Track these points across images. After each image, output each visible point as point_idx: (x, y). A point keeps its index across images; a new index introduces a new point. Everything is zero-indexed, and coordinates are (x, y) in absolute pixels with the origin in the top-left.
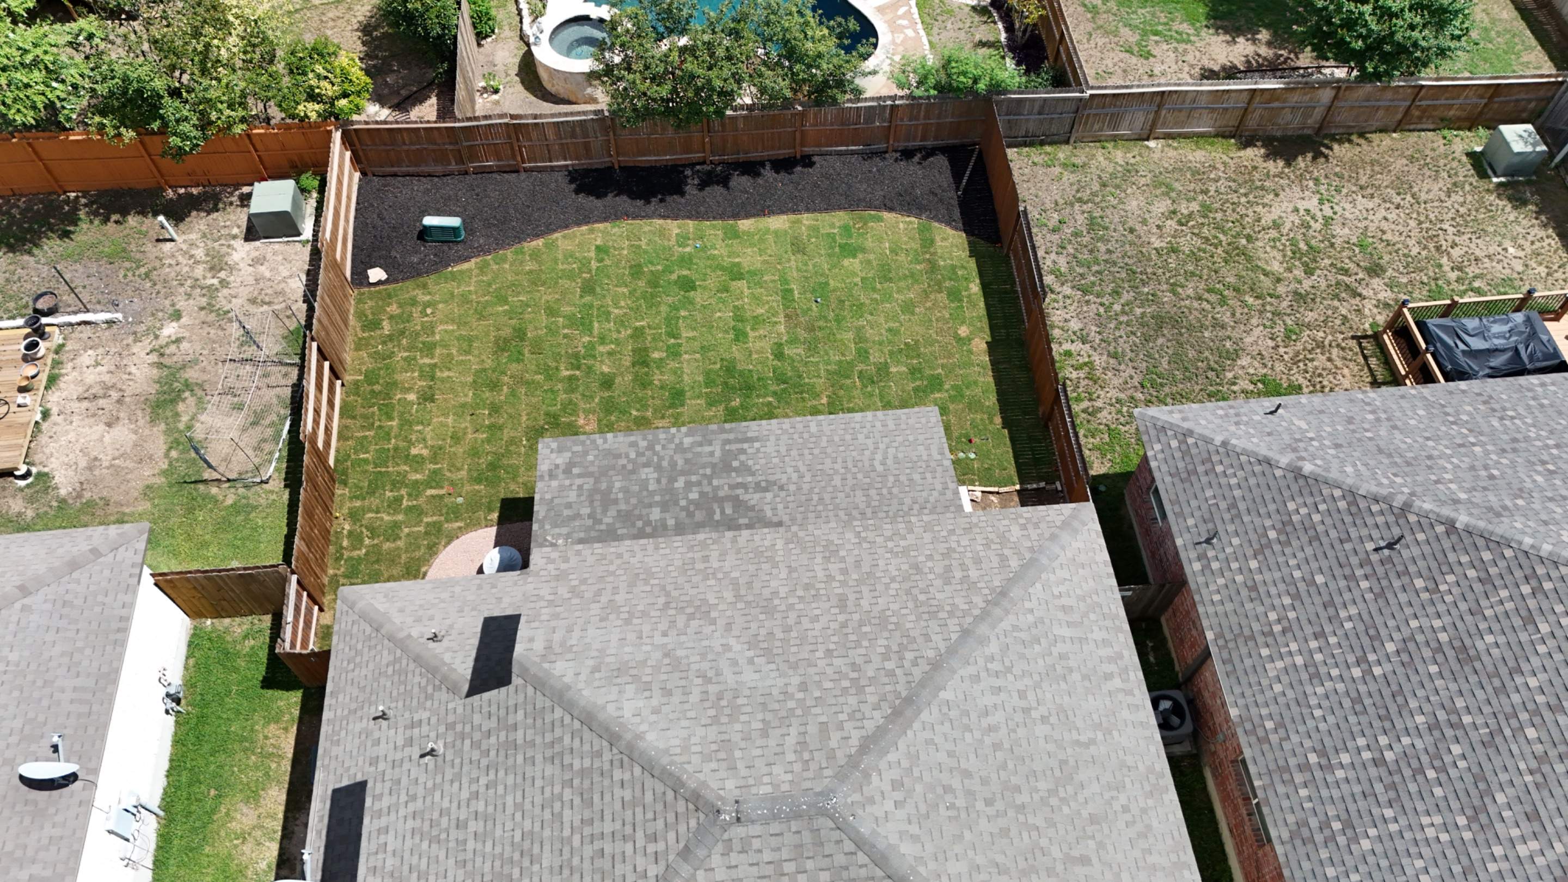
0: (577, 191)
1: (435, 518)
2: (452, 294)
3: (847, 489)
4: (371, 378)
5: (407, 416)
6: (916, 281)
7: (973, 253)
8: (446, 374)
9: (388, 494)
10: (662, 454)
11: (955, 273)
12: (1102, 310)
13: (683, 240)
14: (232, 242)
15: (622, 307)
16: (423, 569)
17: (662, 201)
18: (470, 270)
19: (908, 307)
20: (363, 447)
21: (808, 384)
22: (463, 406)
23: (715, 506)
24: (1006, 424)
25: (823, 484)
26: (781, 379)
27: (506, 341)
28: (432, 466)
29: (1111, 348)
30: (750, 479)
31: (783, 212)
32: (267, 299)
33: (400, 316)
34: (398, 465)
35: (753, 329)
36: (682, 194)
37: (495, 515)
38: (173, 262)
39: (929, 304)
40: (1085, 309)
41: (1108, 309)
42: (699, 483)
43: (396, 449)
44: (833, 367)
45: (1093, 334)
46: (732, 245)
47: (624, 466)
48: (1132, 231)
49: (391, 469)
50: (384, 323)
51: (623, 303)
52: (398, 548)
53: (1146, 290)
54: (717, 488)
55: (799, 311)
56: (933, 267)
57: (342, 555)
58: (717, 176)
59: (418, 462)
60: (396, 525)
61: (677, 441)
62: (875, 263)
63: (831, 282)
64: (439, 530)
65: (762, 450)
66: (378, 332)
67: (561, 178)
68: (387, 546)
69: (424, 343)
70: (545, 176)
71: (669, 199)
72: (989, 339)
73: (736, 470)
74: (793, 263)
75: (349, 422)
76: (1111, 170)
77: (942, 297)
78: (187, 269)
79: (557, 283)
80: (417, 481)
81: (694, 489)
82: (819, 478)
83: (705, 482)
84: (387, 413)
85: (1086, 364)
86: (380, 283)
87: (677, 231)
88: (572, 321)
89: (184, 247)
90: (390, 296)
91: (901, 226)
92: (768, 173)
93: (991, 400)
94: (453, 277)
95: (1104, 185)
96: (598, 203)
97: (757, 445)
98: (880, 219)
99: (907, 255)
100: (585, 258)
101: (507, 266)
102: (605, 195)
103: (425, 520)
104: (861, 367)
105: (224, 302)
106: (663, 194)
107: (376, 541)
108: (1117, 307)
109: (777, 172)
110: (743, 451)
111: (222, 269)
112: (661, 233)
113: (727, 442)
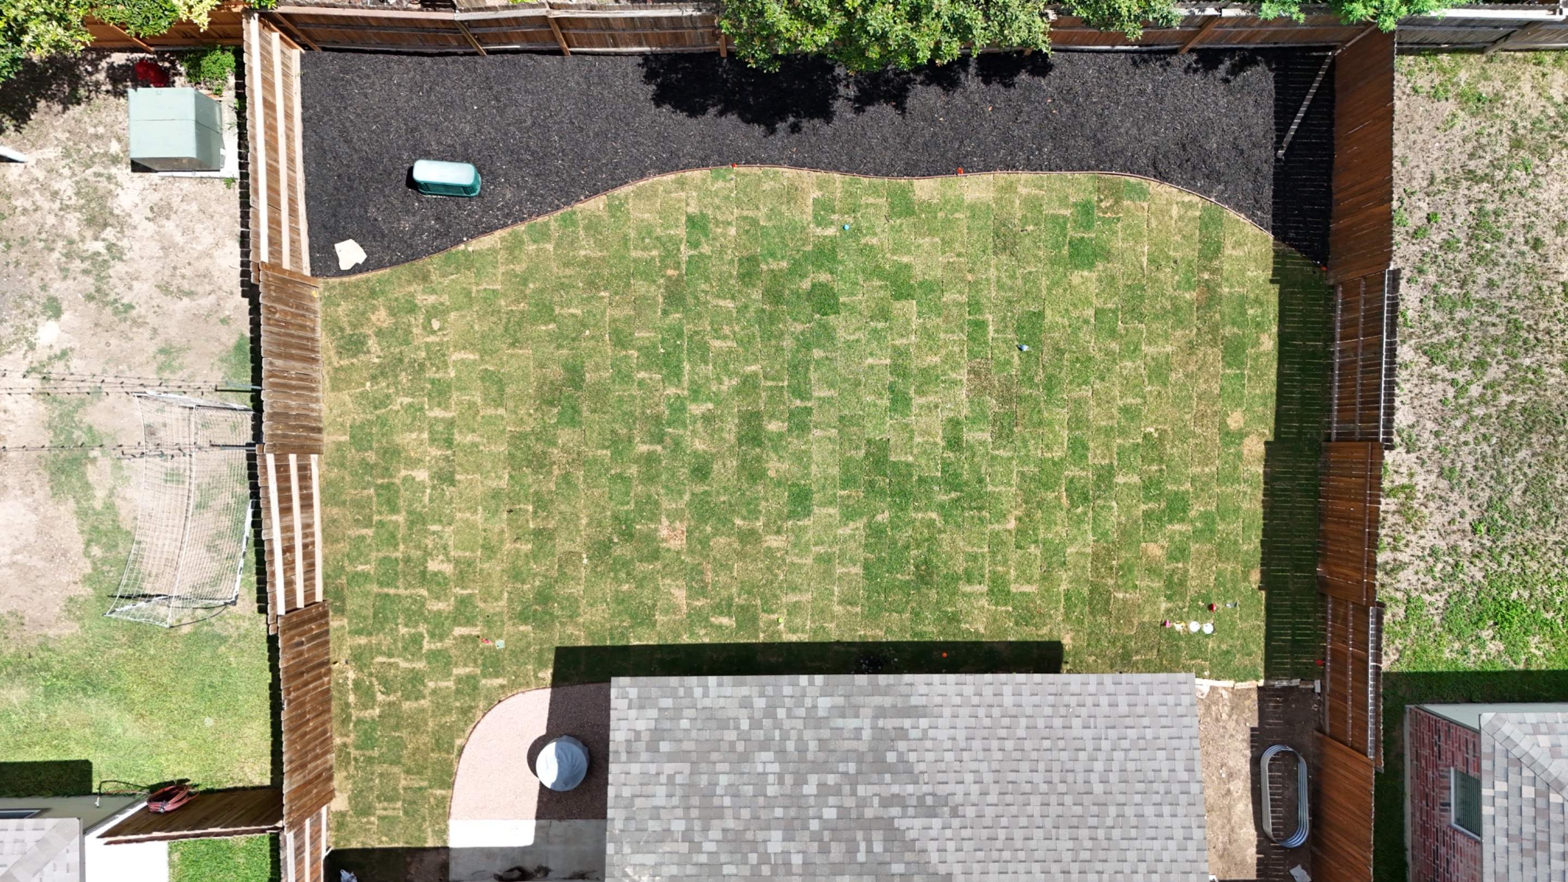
0: (659, 100)
1: (468, 670)
2: (468, 294)
3: (1048, 823)
4: (360, 437)
5: (417, 507)
6: (1180, 323)
7: (1280, 275)
8: (470, 438)
9: (403, 630)
10: (787, 724)
11: (1243, 313)
12: (1451, 392)
13: (824, 209)
14: (113, 170)
15: (725, 337)
16: (458, 742)
17: (795, 128)
18: (493, 251)
19: (1159, 371)
20: (361, 554)
21: (991, 494)
22: (496, 494)
23: (860, 835)
24: (1267, 583)
25: (1014, 810)
26: (952, 481)
27: (556, 388)
28: (458, 591)
29: (1447, 463)
30: (910, 789)
31: (987, 169)
32: (186, 286)
33: (392, 332)
34: (414, 587)
35: (921, 392)
36: (827, 115)
37: (547, 674)
38: (28, 205)
39: (1192, 368)
40: (1426, 390)
41: (1461, 390)
42: (837, 791)
43: (407, 560)
44: (1031, 469)
45: (1426, 435)
46: (900, 230)
47: (732, 744)
48: (1537, 244)
49: (402, 591)
50: (370, 342)
51: (726, 330)
52: (423, 710)
53: (1527, 362)
54: (863, 803)
55: (992, 364)
56: (1210, 296)
57: (349, 716)
58: (888, 81)
59: (437, 584)
60: (416, 678)
61: (808, 702)
62: (1121, 283)
64: (475, 688)
65: (931, 733)
66: (362, 357)
67: (635, 74)
68: (407, 705)
69: (433, 382)
70: (607, 63)
71: (805, 124)
72: (1271, 438)
73: (891, 769)
74: (993, 273)
75: (335, 511)
76: (1535, 113)
77: (1214, 354)
78: (51, 220)
80: (439, 613)
81: (832, 800)
82: (1009, 799)
83: (847, 789)
84: (389, 501)
85: (1403, 487)
86: (357, 269)
87: (817, 194)
88: (649, 356)
89: (40, 174)
90: (373, 294)
91: (1175, 211)
92: (972, 82)
93: (1252, 544)
94: (469, 261)
95: (1517, 144)
96: (695, 125)
97: (924, 723)
98: (1142, 193)
99: (1175, 272)
100: (670, 238)
101: (550, 247)
102: (704, 111)
103: (456, 671)
105: (121, 288)
106: (797, 115)
107: (392, 698)
108: (1475, 391)
109: (987, 82)
110: (902, 733)
111: (106, 225)
112: (791, 194)
113: (881, 712)
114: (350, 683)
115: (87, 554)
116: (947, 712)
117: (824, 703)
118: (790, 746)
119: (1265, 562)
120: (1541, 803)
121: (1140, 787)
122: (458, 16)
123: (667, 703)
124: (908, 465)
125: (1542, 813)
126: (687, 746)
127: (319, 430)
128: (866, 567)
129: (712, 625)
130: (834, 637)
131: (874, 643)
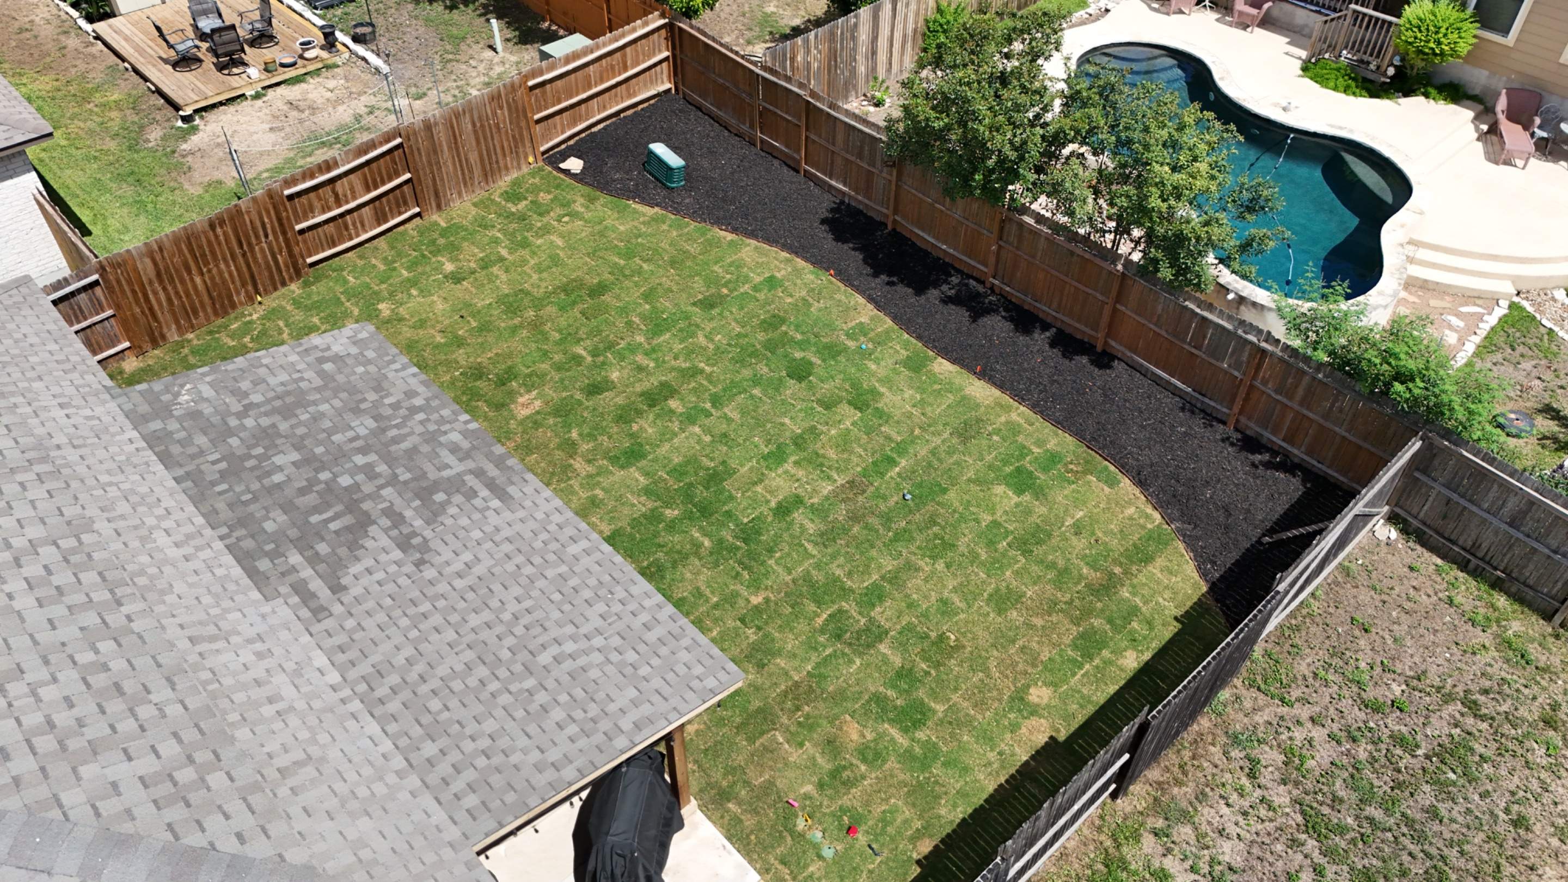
0: (826, 222)
2: (601, 221)
3: (470, 638)
4: (451, 230)
5: (423, 277)
6: (1059, 583)
7: (1188, 619)
8: (500, 272)
10: (412, 423)
11: (1128, 620)
13: (858, 331)
15: (711, 340)
18: (643, 215)
19: (1005, 600)
20: (361, 271)
21: (767, 567)
22: (468, 305)
23: (338, 508)
25: (461, 605)
26: (748, 534)
27: (580, 286)
30: (418, 522)
31: (1001, 387)
33: (540, 206)
34: (357, 305)
35: (797, 463)
36: (920, 292)
38: (474, 65)
42: (374, 477)
43: (376, 293)
44: (818, 577)
47: (364, 400)
49: (347, 303)
50: (523, 202)
51: (717, 338)
54: (376, 498)
55: (871, 489)
57: (217, 332)
58: (979, 303)
61: (446, 427)
62: (1034, 520)
63: (952, 493)
66: (510, 204)
69: (523, 238)
71: (900, 287)
73: (428, 502)
75: (384, 247)
77: (1068, 630)
78: (474, 74)
79: (691, 277)
81: (360, 476)
82: (470, 595)
83: (381, 482)
84: (414, 264)
86: (566, 172)
87: (865, 321)
88: (653, 316)
89: (496, 60)
90: (557, 186)
91: (1130, 511)
94: (623, 210)
96: (829, 244)
98: (1112, 483)
99: (1090, 546)
100: (747, 277)
101: (674, 234)
102: (846, 242)
104: (851, 607)
106: (901, 280)
109: (1053, 346)
114: (247, 319)
116: (521, 514)
117: (454, 437)
118: (393, 433)
119: (948, 840)
121: (578, 694)
123: (371, 354)
124: (731, 497)
126: (340, 378)
127: (439, 207)
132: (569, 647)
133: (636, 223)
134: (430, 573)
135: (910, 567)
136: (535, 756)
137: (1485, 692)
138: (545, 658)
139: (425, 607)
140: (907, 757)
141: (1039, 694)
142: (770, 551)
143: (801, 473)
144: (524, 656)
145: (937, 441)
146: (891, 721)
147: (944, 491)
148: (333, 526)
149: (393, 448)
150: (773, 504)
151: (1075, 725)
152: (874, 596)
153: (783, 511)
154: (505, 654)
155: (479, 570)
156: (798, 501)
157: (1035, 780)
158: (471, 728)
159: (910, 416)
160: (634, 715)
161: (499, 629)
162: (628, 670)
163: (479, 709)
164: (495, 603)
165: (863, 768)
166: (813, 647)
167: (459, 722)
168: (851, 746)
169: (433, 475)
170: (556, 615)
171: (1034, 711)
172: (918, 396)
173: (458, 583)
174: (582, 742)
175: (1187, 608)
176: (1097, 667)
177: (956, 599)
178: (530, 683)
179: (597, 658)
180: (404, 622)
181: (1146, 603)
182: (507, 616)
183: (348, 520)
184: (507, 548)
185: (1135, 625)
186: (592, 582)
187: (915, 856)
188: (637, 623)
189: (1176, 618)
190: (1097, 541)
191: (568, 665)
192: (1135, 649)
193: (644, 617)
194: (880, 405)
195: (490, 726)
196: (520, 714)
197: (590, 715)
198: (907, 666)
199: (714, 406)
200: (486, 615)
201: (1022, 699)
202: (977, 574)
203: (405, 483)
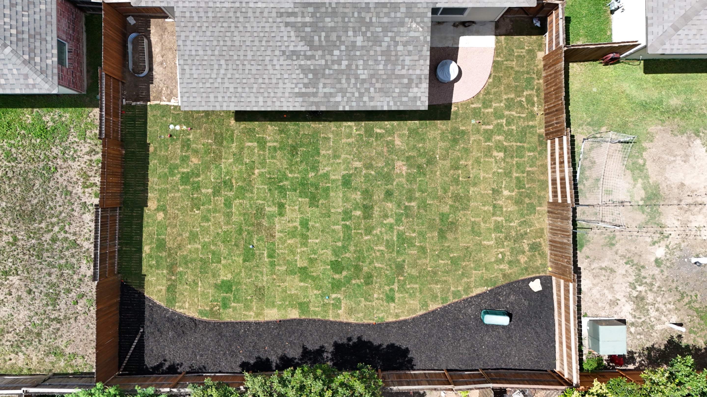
0: (407, 351)
1: (487, 111)
2: (487, 269)
4: (532, 209)
5: (508, 179)
6: (185, 257)
7: (141, 278)
8: (486, 208)
9: (514, 127)
11: (157, 262)
12: (67, 228)
13: (337, 305)
14: (633, 320)
15: (379, 251)
16: (491, 80)
17: (349, 339)
18: (476, 287)
19: (193, 237)
20: (532, 160)
21: (266, 184)
22: (475, 185)
24: (146, 146)
26: (282, 190)
27: (450, 230)
28: (491, 144)
29: (68, 197)
31: (268, 323)
32: (603, 272)
33: (518, 253)
34: (510, 146)
35: (296, 228)
36: (336, 345)
37: (453, 109)
38: (668, 305)
39: (179, 238)
40: (78, 229)
41: (62, 229)
43: (512, 157)
44: (248, 195)
45: (77, 210)
46: (305, 296)
48: (30, 292)
49: (514, 144)
50: (527, 248)
51: (378, 254)
52: (506, 94)
53: (33, 241)
55: (265, 240)
56: (171, 269)
57: (536, 92)
58: (310, 359)
59: (500, 147)
60: (508, 107)
62: (210, 275)
63: (241, 262)
64: (484, 103)
66: (531, 242)
67: (417, 362)
68: (513, 96)
69: (501, 232)
70: (429, 366)
71: (345, 341)
72: (145, 208)
75: (542, 177)
76: (31, 348)
77: (170, 244)
78: (659, 299)
79: (420, 273)
80: (499, 135)
84: (520, 182)
85: (87, 187)
86: (533, 279)
87: (340, 312)
88: (410, 242)
89: (663, 318)
90: (526, 269)
91: (187, 305)
92: (274, 359)
93: (153, 163)
94: (486, 282)
95: (39, 334)
96: (392, 340)
98: (201, 312)
99: (187, 279)
100: (402, 293)
101: (452, 289)
102: (388, 346)
103: (492, 110)
104: (231, 194)
105: (630, 271)
106: (348, 345)
107: (519, 99)
108: (56, 229)
109: (268, 360)
111: (636, 297)
112: (351, 311)
113: (315, 95)
114: (536, 106)
115: (645, 160)
116: (287, 95)
117: (339, 99)
118: (353, 81)
119: (147, 155)
120: (32, 55)
121: (204, 63)
122: (491, 385)
123: (405, 99)
124: (301, 197)
125: (32, 51)
126: (396, 81)
127: (549, 212)
128: (318, 154)
129: (384, 129)
130: (332, 124)
131: (316, 121)
132: (222, 71)
133: (472, 279)
134: (277, 53)
135: (228, 223)
136: (191, 38)
137: (58, 329)
138: (223, 62)
139: (264, 43)
140: (176, 167)
141: (160, 216)
142: (270, 190)
143: (291, 225)
144: (227, 57)
145: (265, 279)
146: (188, 173)
147: (244, 261)
148: (316, 38)
149: (345, 76)
150: (286, 206)
151: (145, 215)
152: (228, 204)
153: (281, 206)
154: (231, 53)
155: (270, 67)
156: (281, 214)
157: (142, 191)
158: (211, 29)
159: (284, 281)
160: (188, 71)
161: (242, 58)
162: (204, 81)
163: (216, 34)
164: (253, 63)
165: (184, 154)
166: (227, 173)
167: (215, 27)
168: (191, 156)
169: (323, 80)
170: (237, 76)
171: (157, 210)
172: (289, 292)
173: (268, 58)
174: (187, 52)
175: (145, 282)
176: (153, 239)
177: (206, 224)
178: (216, 53)
179: (214, 76)
180: (262, 34)
181: (157, 274)
182: (246, 63)
183: (317, 43)
184: (274, 81)
185: (154, 262)
186: (244, 95)
187: (151, 145)
188: (220, 95)
189: (145, 275)
190: (187, 283)
191: (216, 67)
192: (149, 254)
193: (220, 99)
194: (296, 276)
195: (208, 34)
196: (208, 43)
197: (195, 61)
198: (199, 192)
199: (346, 225)
200: (249, 57)
201: (164, 210)
202: (208, 238)
203: (324, 70)
